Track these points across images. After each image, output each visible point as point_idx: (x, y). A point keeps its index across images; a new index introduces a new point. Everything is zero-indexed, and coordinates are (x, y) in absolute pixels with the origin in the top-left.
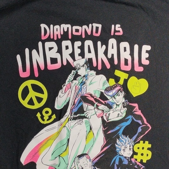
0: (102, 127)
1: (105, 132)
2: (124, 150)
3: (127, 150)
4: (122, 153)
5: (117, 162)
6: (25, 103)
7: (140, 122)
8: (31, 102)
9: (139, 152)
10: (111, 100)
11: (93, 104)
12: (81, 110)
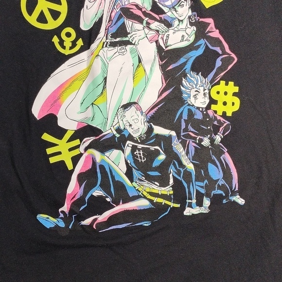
0: (157, 59)
1: (163, 67)
2: (195, 96)
3: (200, 96)
4: (192, 100)
5: (185, 116)
6: (32, 20)
7: (218, 49)
8: (42, 19)
9: (220, 98)
10: (169, 14)
11: (140, 20)
12: (122, 31)
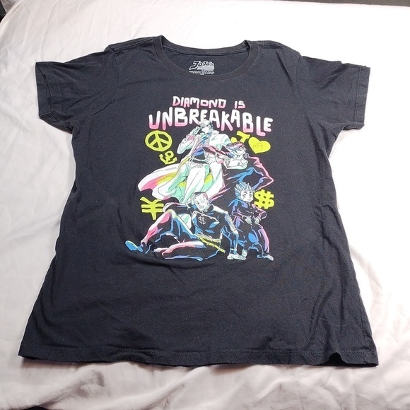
0: (221, 172)
1: (225, 178)
2: (244, 196)
3: (248, 195)
4: (242, 197)
5: (236, 205)
6: (151, 146)
7: (261, 174)
8: (156, 145)
9: (261, 199)
10: (232, 153)
11: (214, 153)
12: (202, 157)
